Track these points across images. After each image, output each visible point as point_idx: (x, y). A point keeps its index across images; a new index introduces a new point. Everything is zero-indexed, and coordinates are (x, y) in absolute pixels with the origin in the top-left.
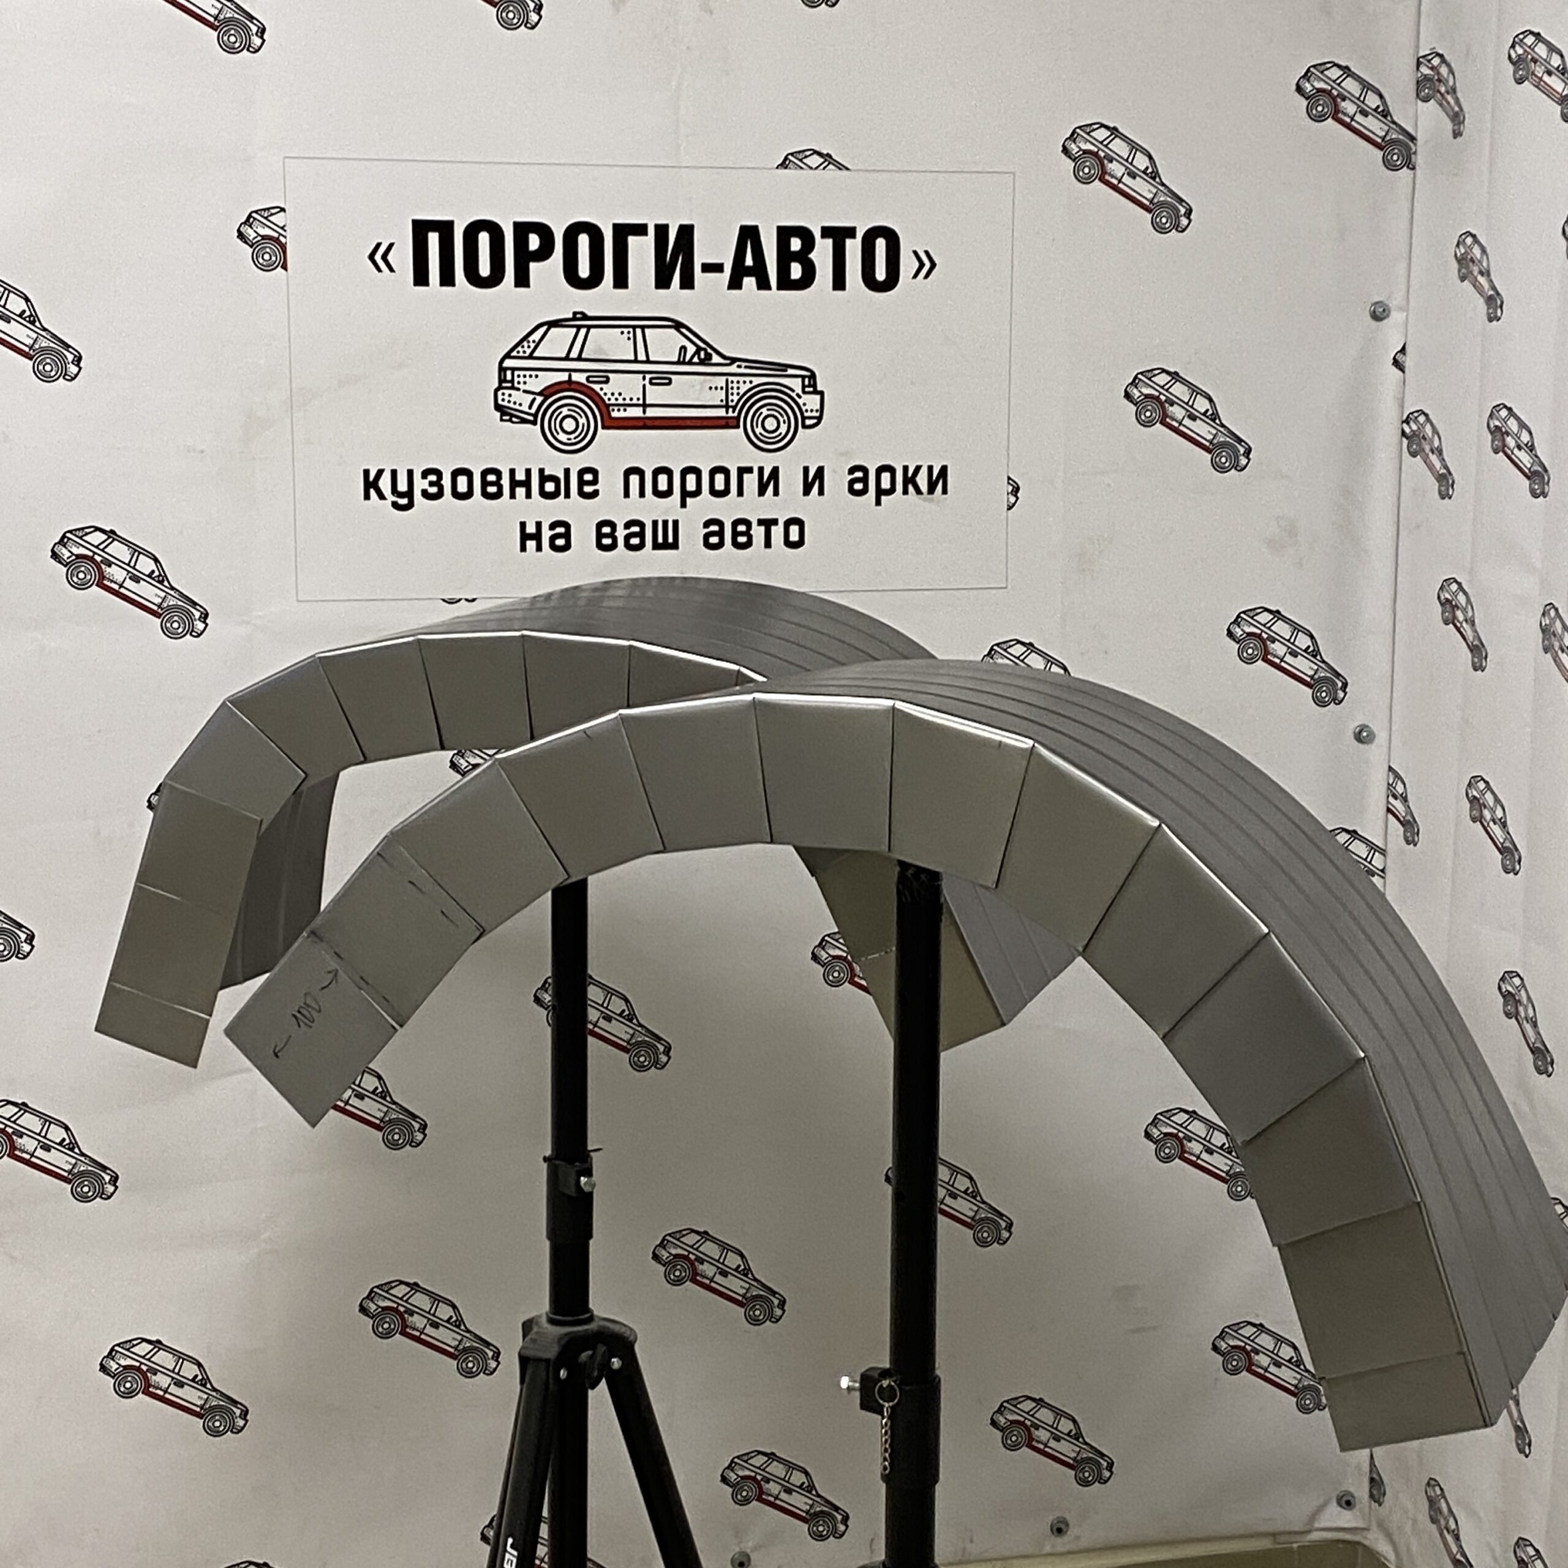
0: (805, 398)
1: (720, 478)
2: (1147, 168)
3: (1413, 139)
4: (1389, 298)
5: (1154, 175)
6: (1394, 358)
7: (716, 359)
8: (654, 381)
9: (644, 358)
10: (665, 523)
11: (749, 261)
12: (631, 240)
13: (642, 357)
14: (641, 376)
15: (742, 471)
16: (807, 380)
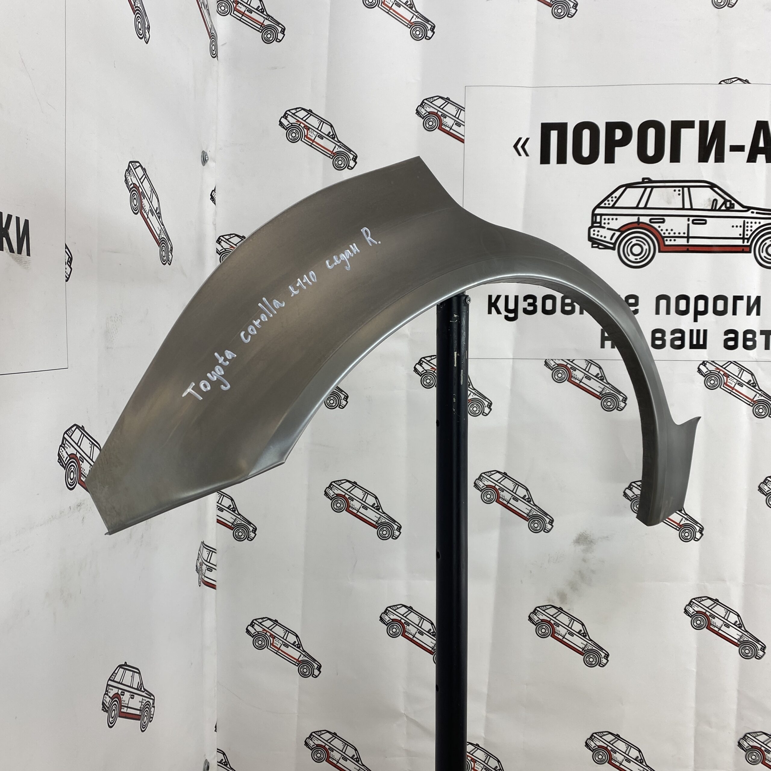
4: (207, 149)
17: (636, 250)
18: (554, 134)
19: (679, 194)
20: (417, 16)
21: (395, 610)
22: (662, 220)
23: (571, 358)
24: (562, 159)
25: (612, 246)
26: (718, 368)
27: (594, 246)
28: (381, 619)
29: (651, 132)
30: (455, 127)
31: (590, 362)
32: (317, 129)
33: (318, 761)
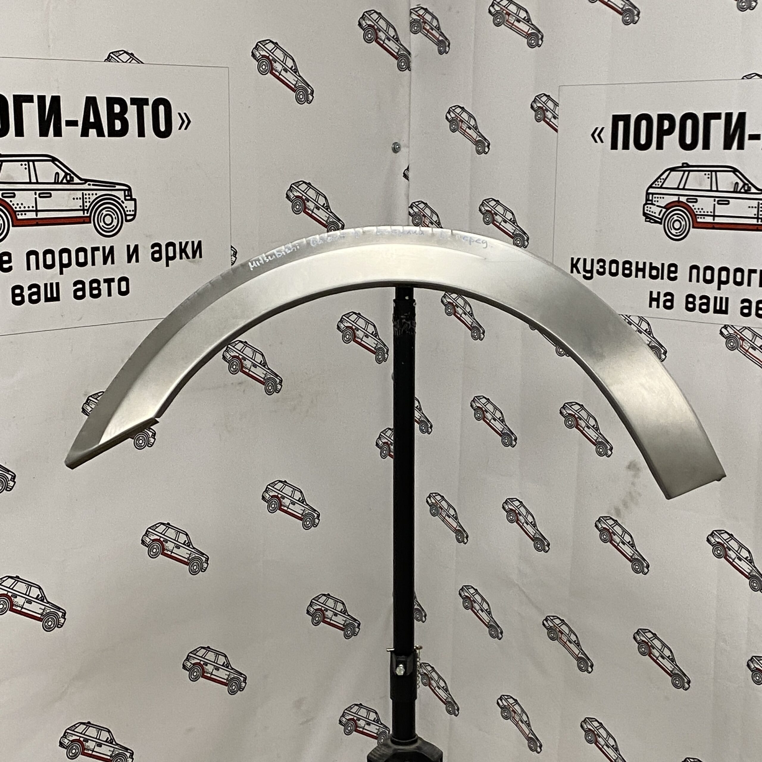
0: (126, 203)
1: (81, 255)
2: (292, 67)
3: (410, 54)
4: (400, 140)
5: (296, 71)
6: (404, 173)
7: (76, 180)
8: (41, 195)
10: (51, 284)
11: (92, 120)
13: (34, 180)
14: (34, 192)
15: (94, 250)
16: (126, 192)
17: (677, 225)
18: (621, 124)
19: (708, 178)
20: (533, 29)
21: (512, 502)
22: (695, 200)
23: (628, 314)
24: (626, 146)
25: (660, 221)
26: (735, 332)
27: (647, 220)
28: (503, 508)
29: (689, 123)
30: (553, 120)
31: (641, 319)
32: (467, 122)
33: (466, 608)
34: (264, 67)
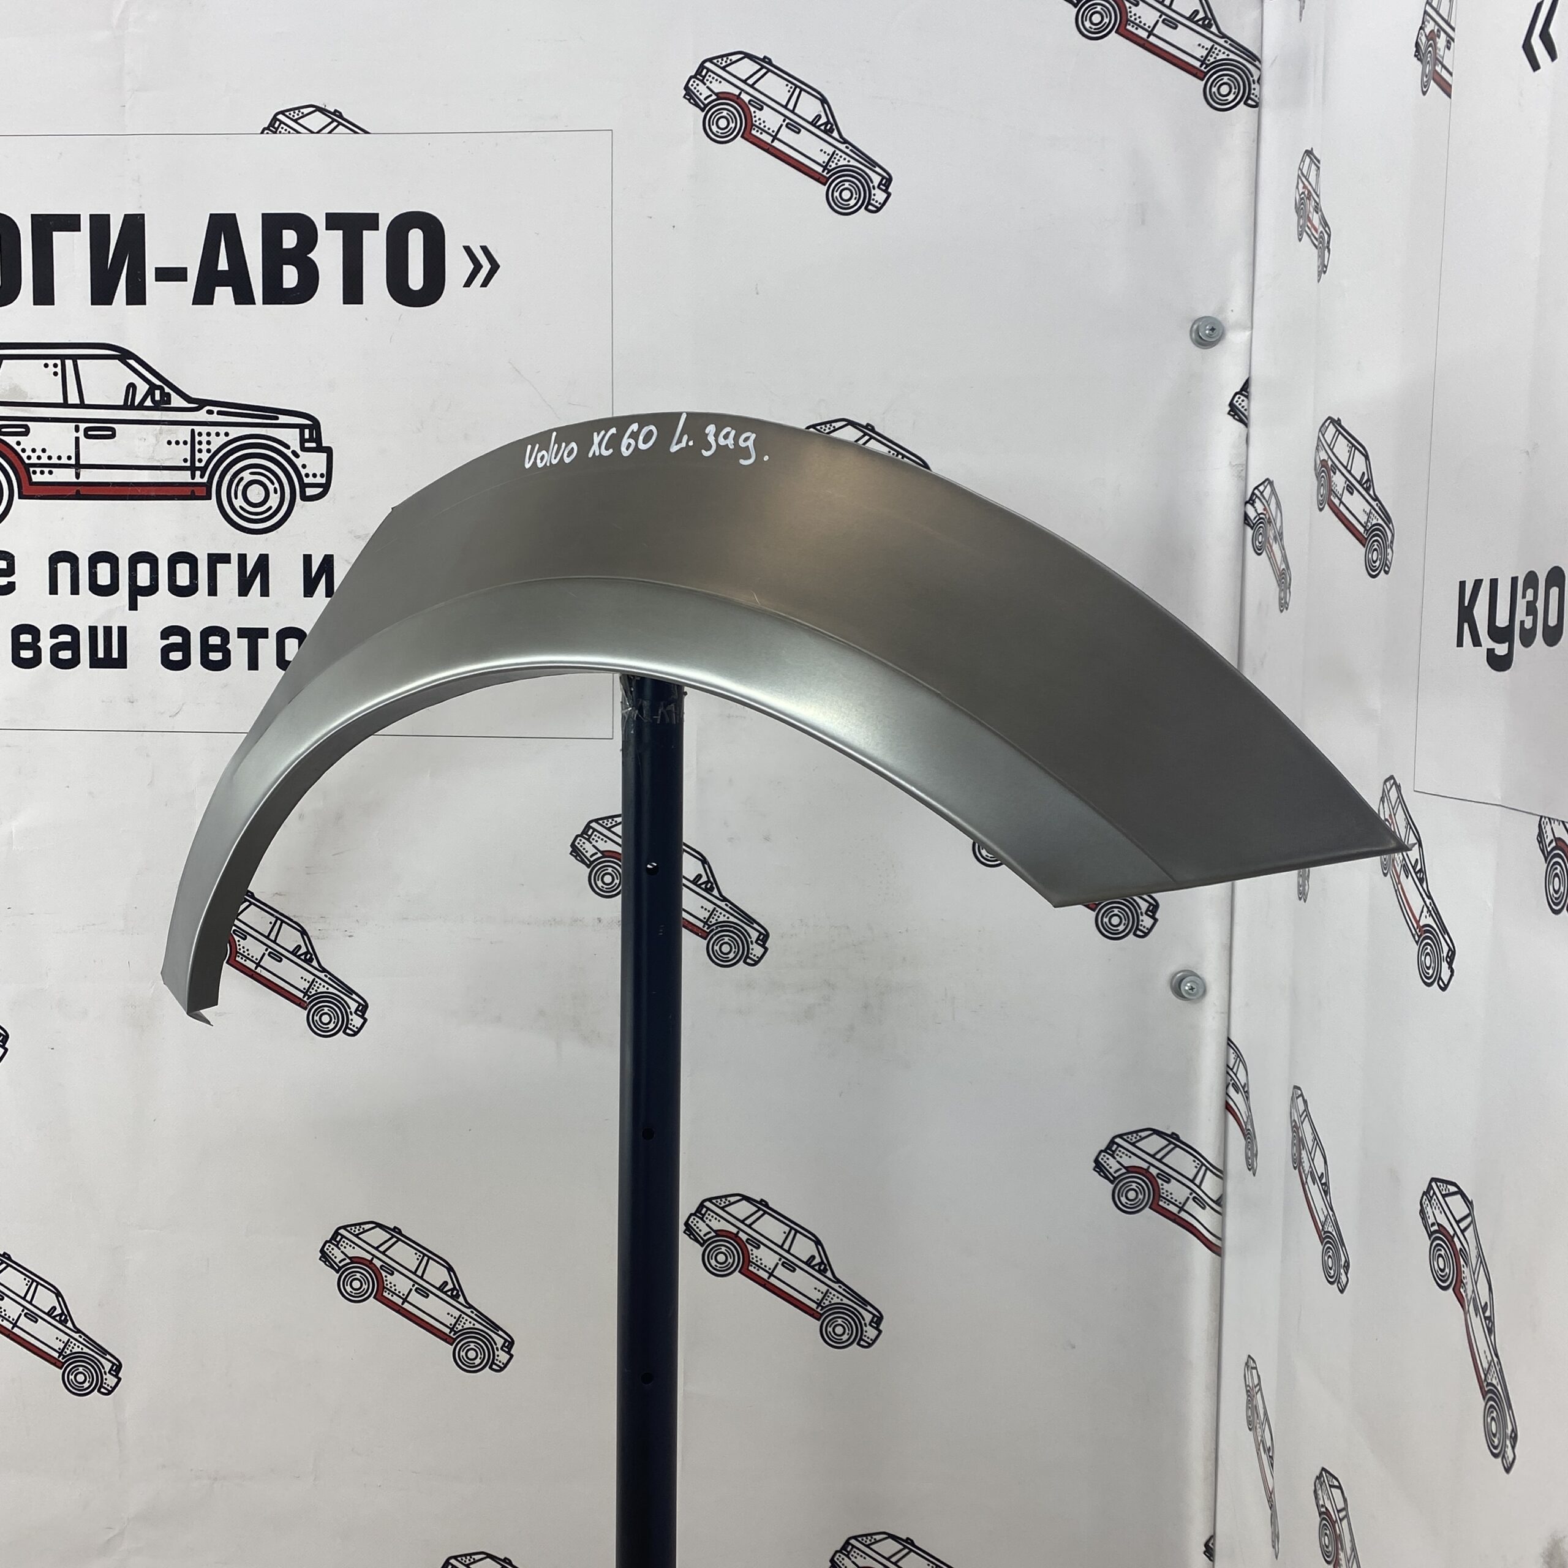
0: (305, 458)
1: (183, 570)
2: (819, 117)
3: (1253, 58)
4: (1222, 309)
5: (829, 127)
6: (1231, 404)
7: (177, 401)
8: (90, 433)
9: (78, 402)
10: (108, 630)
11: (223, 265)
12: (57, 236)
13: (73, 398)
14: (74, 424)
15: (216, 559)
16: (307, 431)
34: (723, 123)
